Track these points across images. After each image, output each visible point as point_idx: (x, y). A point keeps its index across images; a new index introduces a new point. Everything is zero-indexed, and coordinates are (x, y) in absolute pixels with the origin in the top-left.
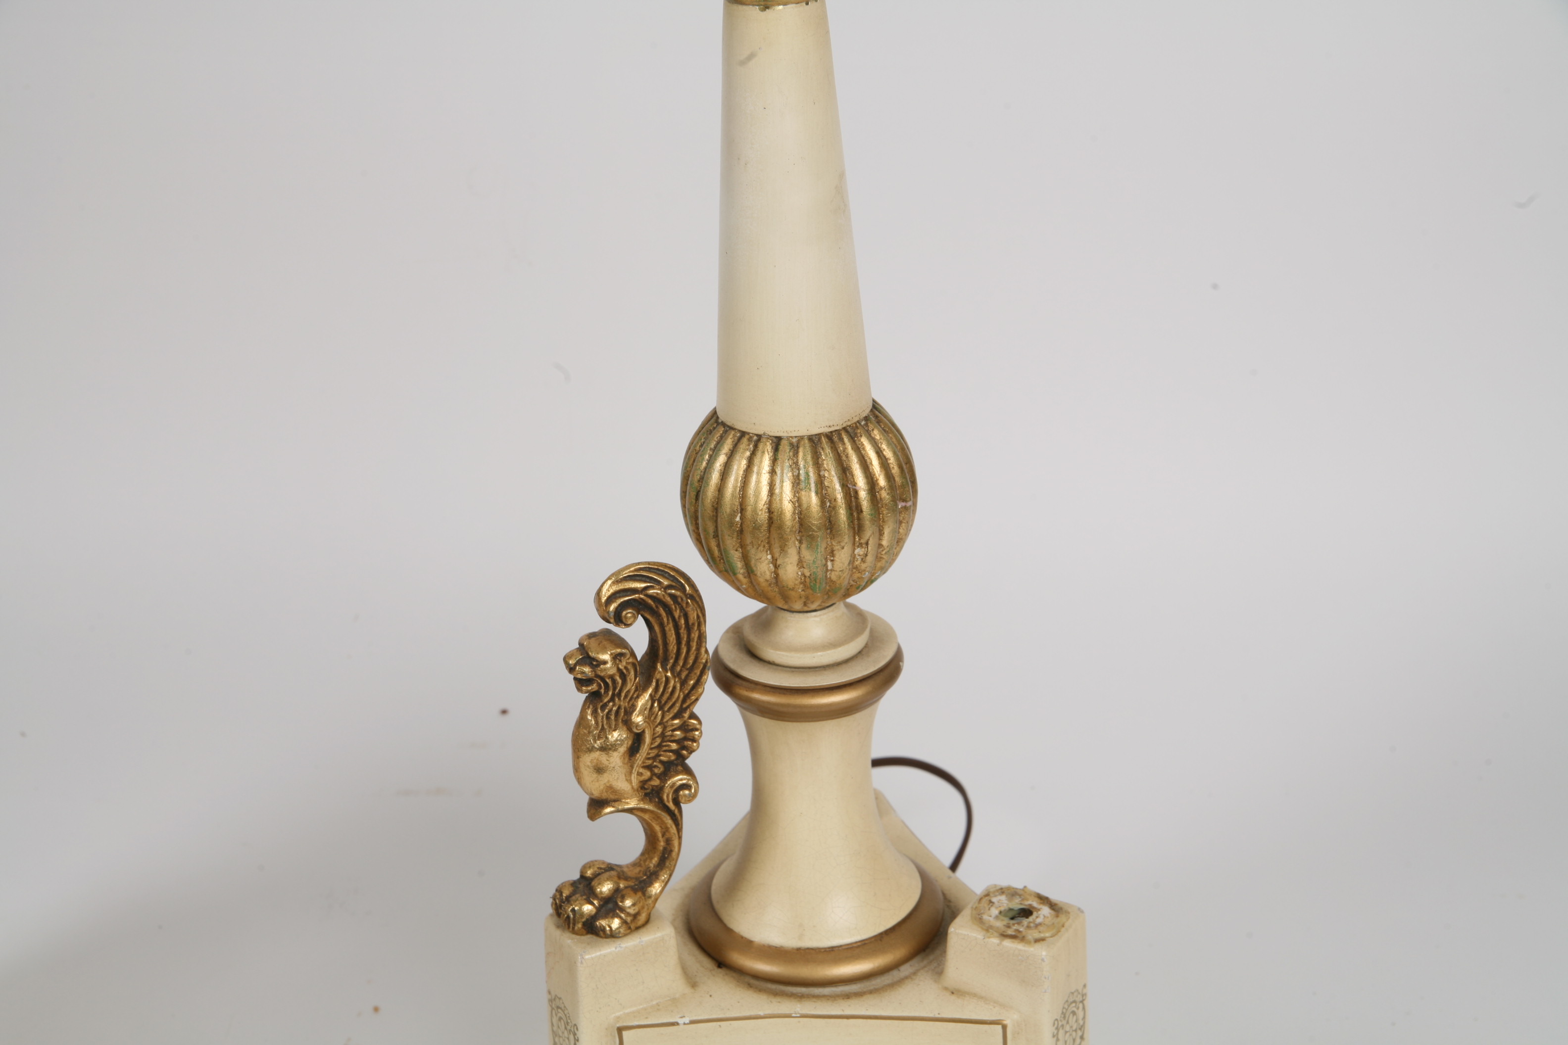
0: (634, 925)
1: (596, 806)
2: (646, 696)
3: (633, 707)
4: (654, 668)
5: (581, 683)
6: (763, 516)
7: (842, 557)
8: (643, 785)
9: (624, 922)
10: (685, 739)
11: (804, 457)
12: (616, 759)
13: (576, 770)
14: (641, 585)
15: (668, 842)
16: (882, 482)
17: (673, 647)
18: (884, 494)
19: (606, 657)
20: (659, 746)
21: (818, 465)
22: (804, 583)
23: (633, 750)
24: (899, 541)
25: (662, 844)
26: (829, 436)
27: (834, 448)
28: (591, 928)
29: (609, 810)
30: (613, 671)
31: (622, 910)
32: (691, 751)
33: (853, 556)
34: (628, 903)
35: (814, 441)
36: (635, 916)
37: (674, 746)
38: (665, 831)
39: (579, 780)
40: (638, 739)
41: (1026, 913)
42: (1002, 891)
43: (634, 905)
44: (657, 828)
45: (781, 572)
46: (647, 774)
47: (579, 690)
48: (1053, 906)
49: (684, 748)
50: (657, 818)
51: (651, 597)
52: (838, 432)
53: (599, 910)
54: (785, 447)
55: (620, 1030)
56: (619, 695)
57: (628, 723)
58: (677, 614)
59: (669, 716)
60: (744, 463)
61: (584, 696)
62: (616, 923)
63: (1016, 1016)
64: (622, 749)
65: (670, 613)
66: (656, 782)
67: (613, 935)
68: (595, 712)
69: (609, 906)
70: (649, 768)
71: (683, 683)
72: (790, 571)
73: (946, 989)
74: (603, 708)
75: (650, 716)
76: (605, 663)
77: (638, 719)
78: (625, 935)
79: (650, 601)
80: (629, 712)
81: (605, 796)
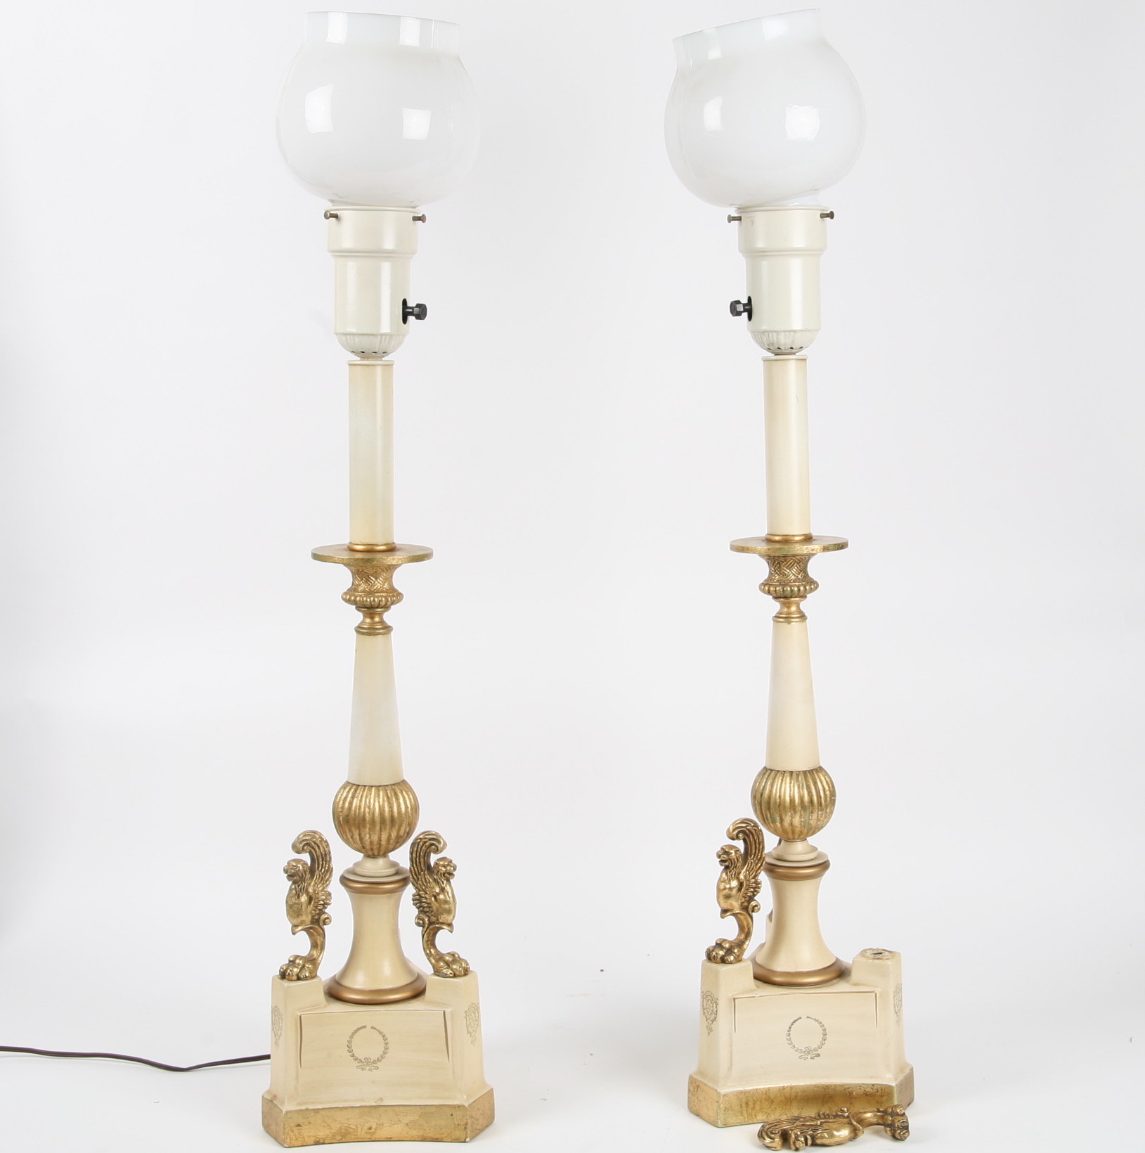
0: (738, 959)
1: (724, 911)
2: (744, 870)
3: (740, 873)
4: (747, 858)
5: (722, 861)
6: (788, 799)
7: (815, 816)
8: (742, 903)
9: (735, 957)
10: (756, 887)
11: (801, 778)
12: (734, 892)
13: (718, 897)
14: (744, 825)
15: (749, 929)
16: (827, 788)
17: (754, 851)
18: (828, 793)
19: (731, 851)
20: (747, 890)
21: (806, 781)
22: (801, 824)
23: (740, 890)
24: (831, 812)
25: (746, 930)
26: (809, 771)
27: (811, 775)
28: (723, 961)
29: (728, 914)
30: (735, 857)
31: (734, 953)
32: (758, 892)
33: (818, 816)
34: (736, 951)
35: (805, 772)
36: (738, 956)
37: (752, 890)
38: (748, 924)
39: (719, 903)
40: (741, 885)
41: (881, 953)
42: (870, 949)
43: (738, 951)
44: (745, 923)
45: (793, 819)
46: (744, 900)
47: (721, 865)
48: (889, 952)
49: (756, 891)
50: (746, 918)
51: (748, 829)
52: (812, 770)
53: (725, 953)
54: (794, 775)
55: (734, 999)
56: (736, 867)
57: (738, 879)
58: (756, 838)
59: (751, 877)
60: (780, 781)
61: (723, 867)
62: (732, 958)
63: (880, 990)
64: (737, 888)
65: (753, 837)
66: (746, 904)
67: (731, 963)
68: (727, 873)
69: (729, 951)
70: (744, 897)
71: (757, 865)
72: (797, 821)
73: (852, 984)
74: (730, 872)
75: (745, 877)
76: (732, 853)
77: (742, 876)
78: (735, 963)
79: (747, 831)
80: (739, 873)
81: (729, 907)
